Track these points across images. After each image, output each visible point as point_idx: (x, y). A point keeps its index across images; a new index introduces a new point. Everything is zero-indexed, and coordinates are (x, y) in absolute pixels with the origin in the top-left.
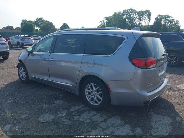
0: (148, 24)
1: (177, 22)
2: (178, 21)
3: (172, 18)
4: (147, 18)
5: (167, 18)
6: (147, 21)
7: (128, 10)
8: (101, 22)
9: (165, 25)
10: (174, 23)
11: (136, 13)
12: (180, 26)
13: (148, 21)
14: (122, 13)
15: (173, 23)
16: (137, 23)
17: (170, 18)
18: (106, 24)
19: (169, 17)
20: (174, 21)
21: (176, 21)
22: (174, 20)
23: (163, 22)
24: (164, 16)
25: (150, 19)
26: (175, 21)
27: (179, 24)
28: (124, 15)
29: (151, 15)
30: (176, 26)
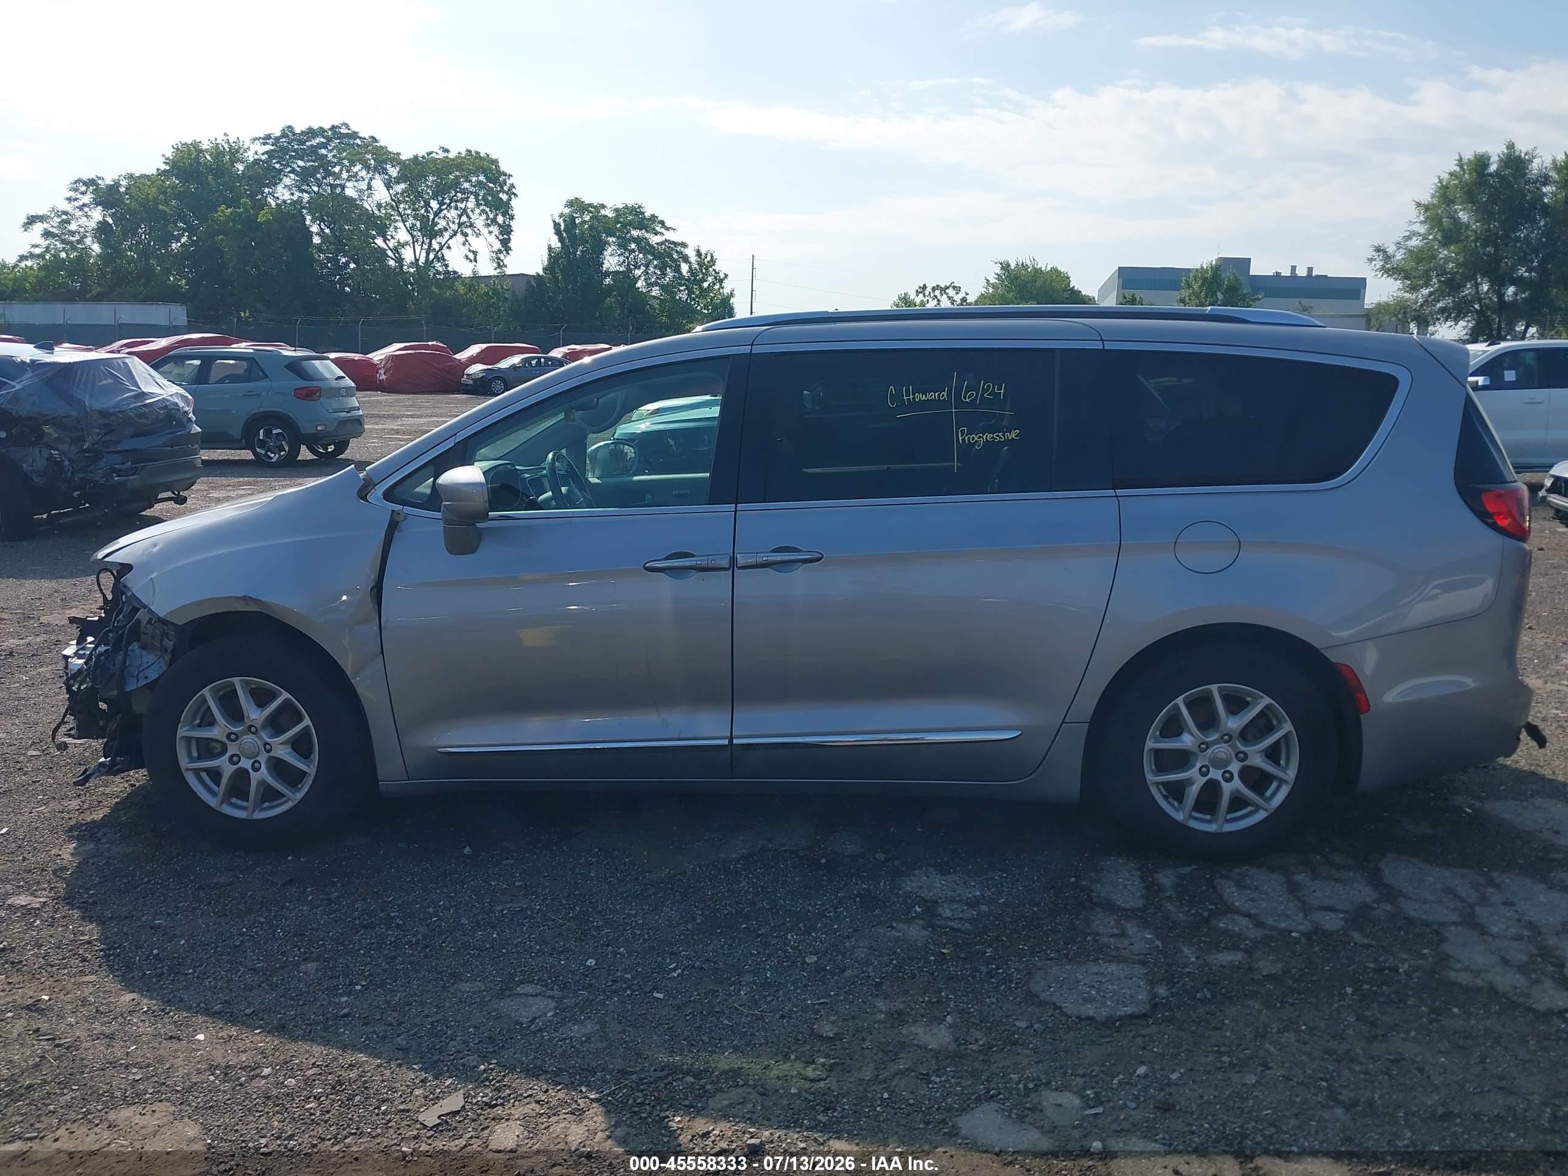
0: (500, 265)
1: (706, 263)
2: (713, 261)
3: (669, 236)
4: (479, 221)
5: (635, 233)
6: (485, 242)
7: (311, 133)
8: (39, 227)
9: (625, 279)
10: (684, 268)
11: (394, 172)
12: (727, 291)
13: (497, 245)
14: (250, 156)
15: (677, 269)
16: (408, 255)
17: (656, 233)
18: (96, 248)
19: (649, 223)
20: (686, 259)
21: (699, 253)
22: (684, 245)
23: (612, 261)
24: (611, 214)
25: (506, 231)
26: (690, 253)
27: (721, 281)
28: (275, 178)
29: (511, 193)
30: (704, 293)
